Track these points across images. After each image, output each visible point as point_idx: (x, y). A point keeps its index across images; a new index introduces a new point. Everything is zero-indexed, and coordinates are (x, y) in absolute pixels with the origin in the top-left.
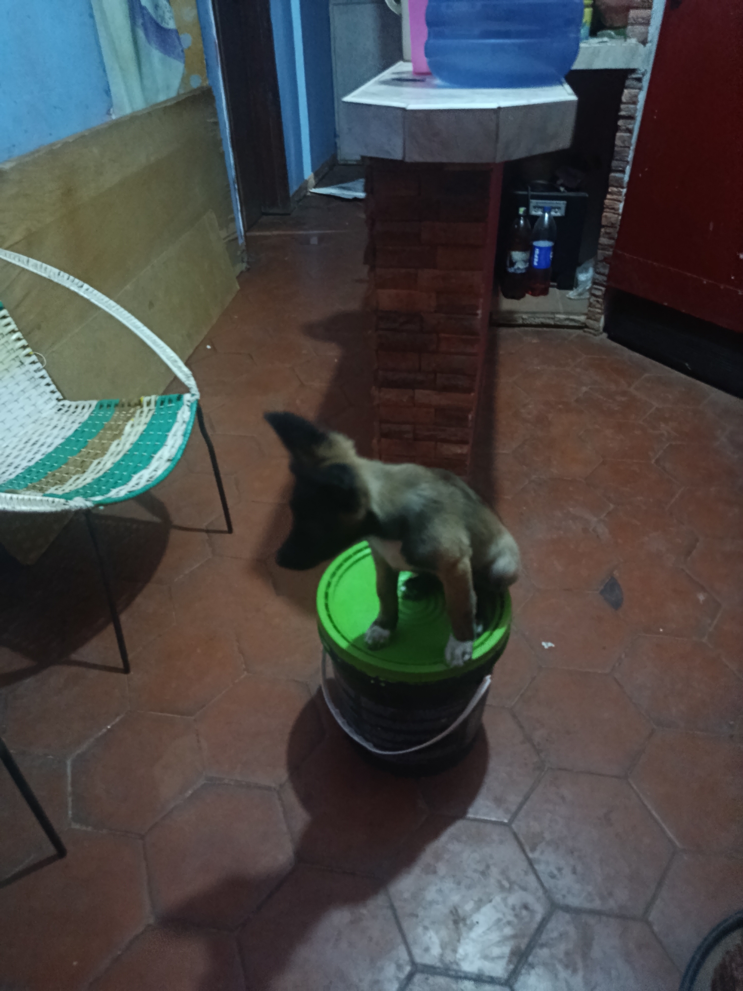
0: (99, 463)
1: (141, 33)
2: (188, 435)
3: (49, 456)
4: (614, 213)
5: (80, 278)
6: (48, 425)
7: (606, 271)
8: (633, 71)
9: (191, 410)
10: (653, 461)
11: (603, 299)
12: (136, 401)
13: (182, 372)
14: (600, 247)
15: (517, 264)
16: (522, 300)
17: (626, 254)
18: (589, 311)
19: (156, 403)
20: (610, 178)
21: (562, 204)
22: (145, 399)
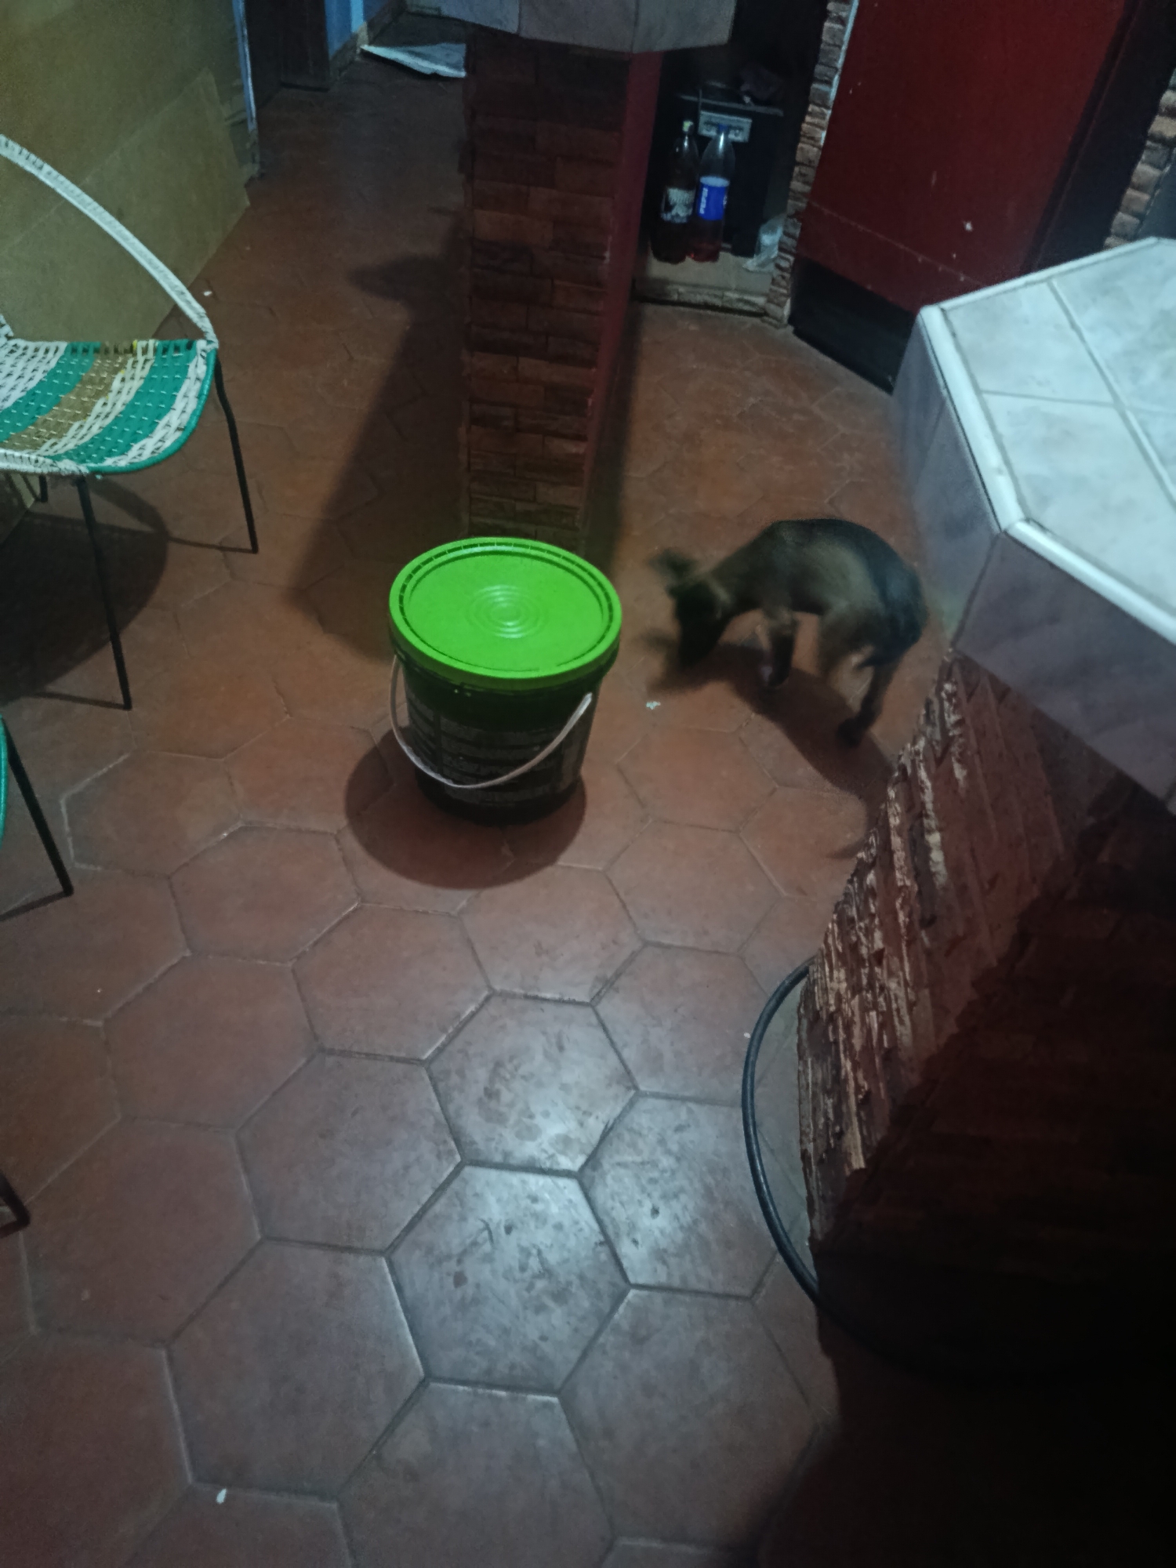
0: (81, 426)
2: (204, 397)
4: (814, 146)
7: (797, 232)
9: (207, 364)
10: (826, 501)
11: (790, 274)
12: (125, 345)
13: (192, 308)
14: (791, 194)
15: (676, 207)
16: (680, 265)
17: (824, 210)
18: (771, 290)
19: (155, 350)
20: (812, 91)
21: (746, 123)
22: (139, 345)
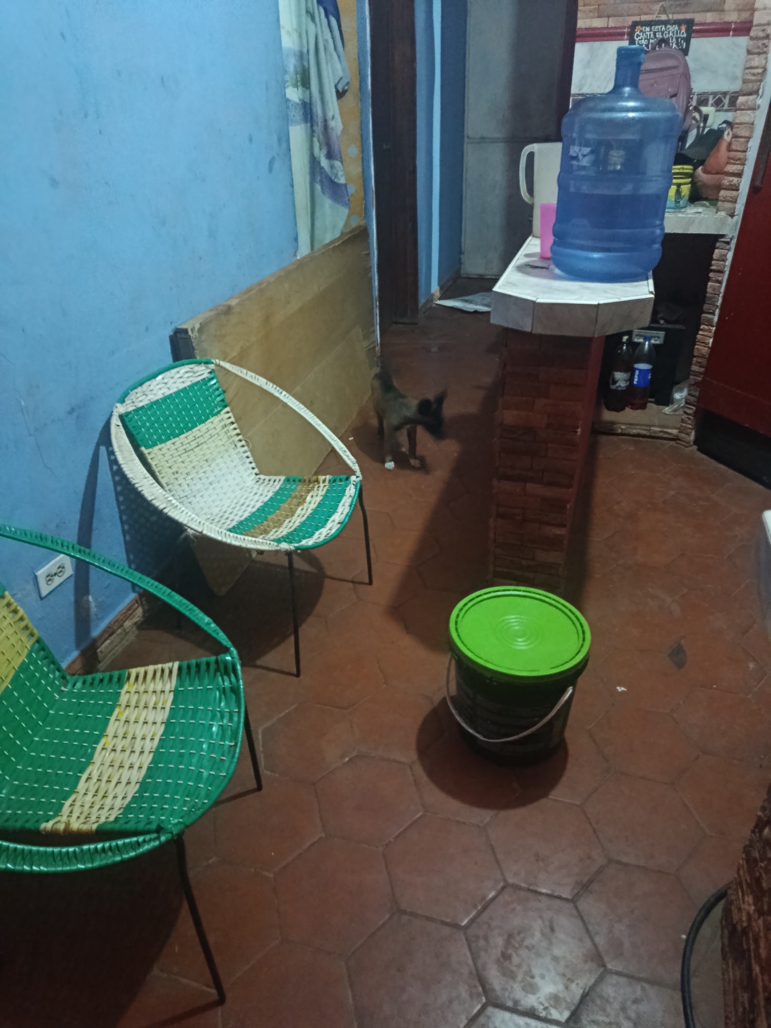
0: (290, 521)
1: (318, 187)
2: (353, 506)
3: (253, 514)
4: (705, 347)
5: (281, 387)
6: (251, 492)
7: (697, 394)
8: (723, 236)
9: (356, 489)
10: (725, 557)
11: (694, 417)
12: (314, 478)
13: (350, 459)
14: (692, 373)
15: (619, 382)
16: (621, 413)
17: (713, 381)
18: (681, 426)
19: (330, 481)
20: (703, 318)
21: (661, 334)
22: (321, 478)
